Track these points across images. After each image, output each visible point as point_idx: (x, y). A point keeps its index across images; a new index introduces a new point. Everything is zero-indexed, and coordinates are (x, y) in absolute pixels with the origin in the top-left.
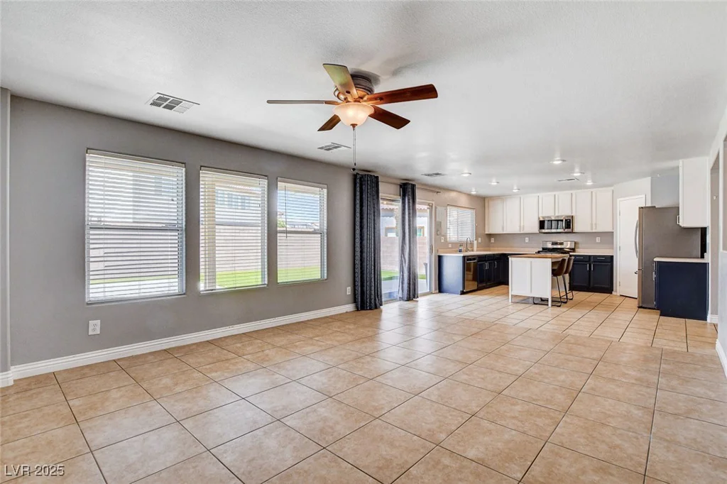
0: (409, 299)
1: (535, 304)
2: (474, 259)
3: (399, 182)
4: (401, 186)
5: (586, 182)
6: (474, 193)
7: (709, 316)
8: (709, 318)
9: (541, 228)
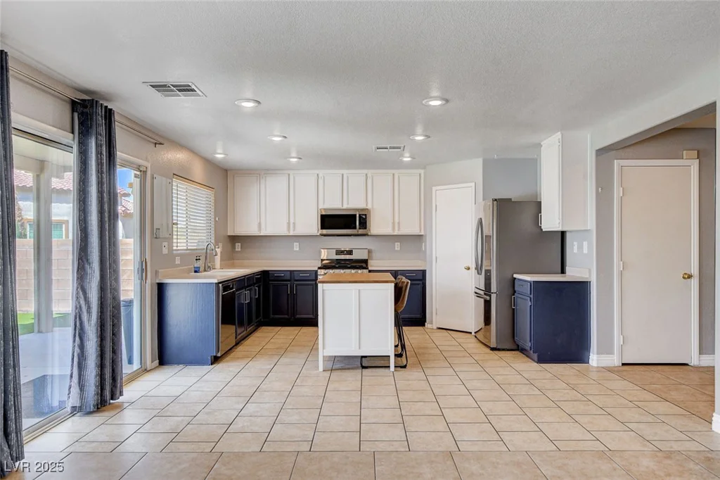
0: (101, 407)
1: (364, 367)
6: (218, 157)
7: (592, 357)
8: (594, 359)
9: (323, 227)
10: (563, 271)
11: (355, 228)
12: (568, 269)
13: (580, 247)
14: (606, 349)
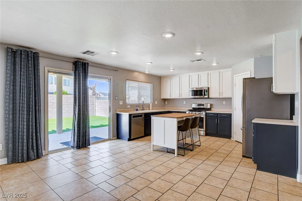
0: (79, 147)
1: (168, 152)
2: (142, 116)
3: (72, 61)
4: (74, 63)
5: (212, 63)
6: (147, 72)
7: (298, 175)
8: (298, 177)
11: (202, 95)
13: (297, 104)
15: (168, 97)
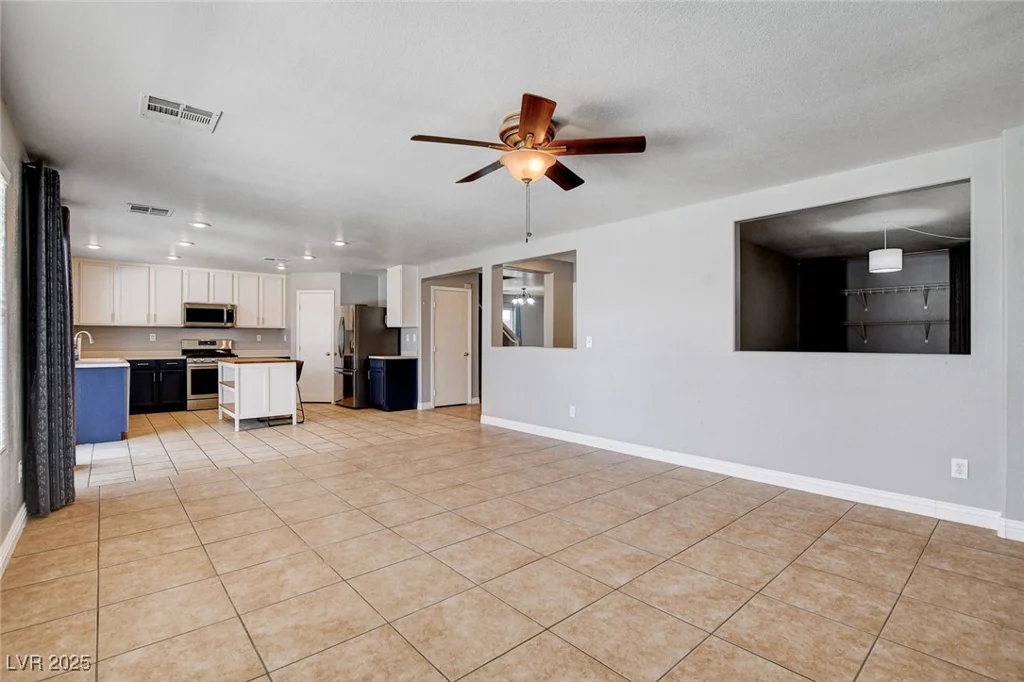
8: (420, 406)
9: (188, 320)
10: (399, 354)
11: (222, 321)
12: (402, 352)
13: (411, 338)
14: (427, 399)
15: (104, 320)
